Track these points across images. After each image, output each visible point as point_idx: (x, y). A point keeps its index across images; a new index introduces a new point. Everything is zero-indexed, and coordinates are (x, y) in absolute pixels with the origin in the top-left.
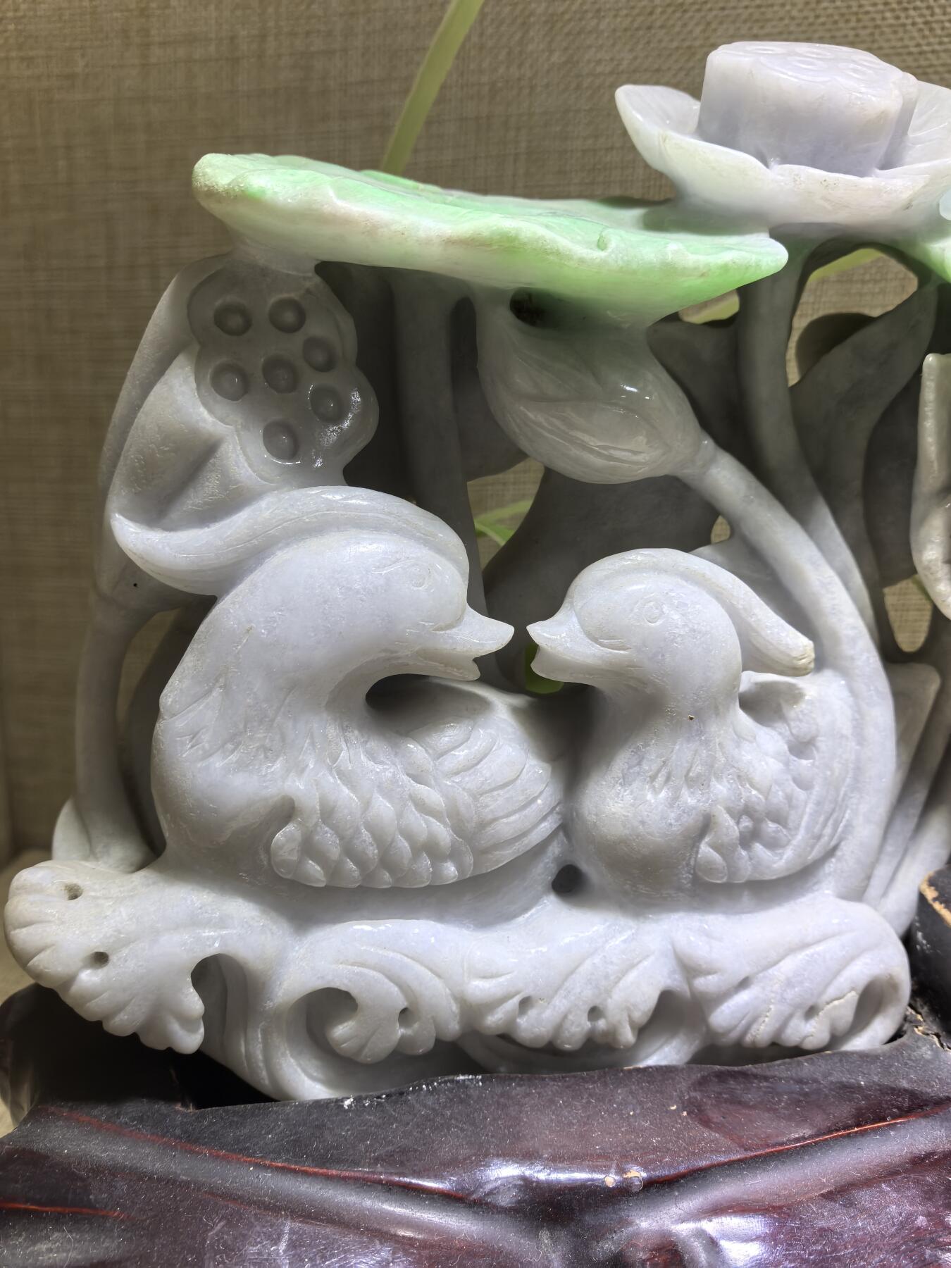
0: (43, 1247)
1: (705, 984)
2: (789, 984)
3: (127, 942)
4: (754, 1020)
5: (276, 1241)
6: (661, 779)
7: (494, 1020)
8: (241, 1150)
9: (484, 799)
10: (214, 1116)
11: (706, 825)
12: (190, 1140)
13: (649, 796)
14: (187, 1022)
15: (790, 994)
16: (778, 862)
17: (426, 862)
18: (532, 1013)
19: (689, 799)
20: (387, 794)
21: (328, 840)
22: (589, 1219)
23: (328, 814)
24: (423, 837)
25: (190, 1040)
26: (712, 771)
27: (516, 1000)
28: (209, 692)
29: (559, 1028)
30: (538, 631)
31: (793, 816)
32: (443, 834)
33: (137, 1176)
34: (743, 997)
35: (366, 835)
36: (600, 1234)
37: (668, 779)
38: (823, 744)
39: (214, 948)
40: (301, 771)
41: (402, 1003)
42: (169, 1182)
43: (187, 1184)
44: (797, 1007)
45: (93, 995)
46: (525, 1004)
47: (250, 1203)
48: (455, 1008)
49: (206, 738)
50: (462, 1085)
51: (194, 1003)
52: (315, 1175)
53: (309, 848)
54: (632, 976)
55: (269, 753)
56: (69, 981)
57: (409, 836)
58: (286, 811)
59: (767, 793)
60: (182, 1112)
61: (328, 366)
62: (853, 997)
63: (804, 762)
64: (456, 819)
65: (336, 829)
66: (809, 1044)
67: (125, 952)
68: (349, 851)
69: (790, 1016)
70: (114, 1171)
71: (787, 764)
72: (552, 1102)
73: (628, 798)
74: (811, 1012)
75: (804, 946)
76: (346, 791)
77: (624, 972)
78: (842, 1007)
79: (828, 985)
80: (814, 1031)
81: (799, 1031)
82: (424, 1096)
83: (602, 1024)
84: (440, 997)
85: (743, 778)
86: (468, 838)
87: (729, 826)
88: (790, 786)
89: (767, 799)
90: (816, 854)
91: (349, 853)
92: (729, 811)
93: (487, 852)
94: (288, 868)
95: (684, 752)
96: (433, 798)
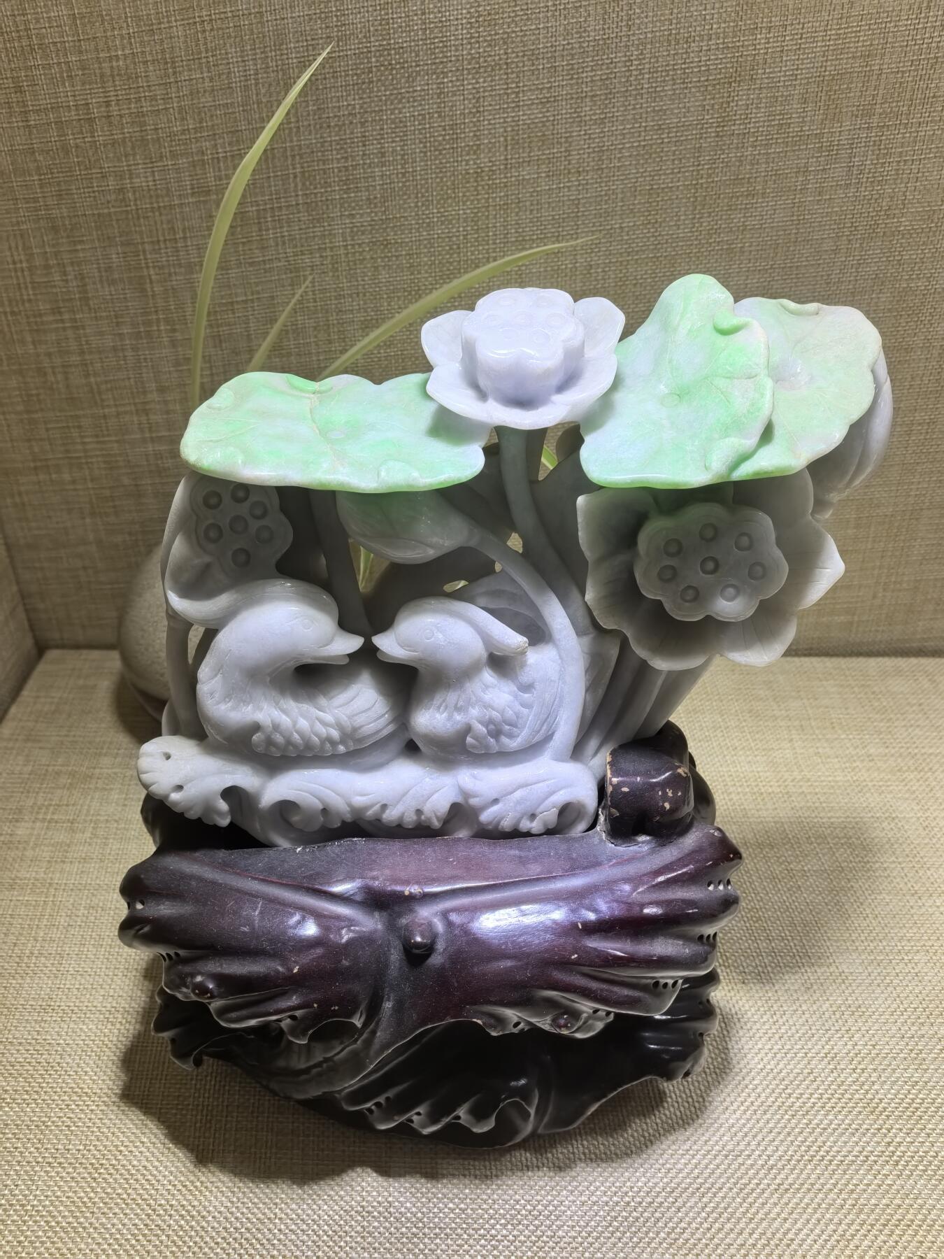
0: (162, 907)
1: (473, 801)
2: (518, 802)
3: (191, 781)
4: (502, 818)
5: (255, 910)
6: (443, 708)
7: (369, 813)
8: (244, 873)
9: (356, 718)
10: (236, 855)
11: (468, 730)
12: (224, 866)
13: (438, 716)
14: (220, 813)
15: (519, 808)
16: (513, 744)
17: (328, 745)
18: (387, 811)
19: (458, 717)
20: (305, 717)
21: (279, 739)
22: (396, 909)
23: (276, 727)
24: (325, 735)
25: (225, 822)
26: (469, 703)
27: (378, 805)
28: (216, 675)
29: (401, 818)
30: (378, 640)
31: (521, 722)
32: (335, 734)
33: (200, 879)
34: (495, 808)
35: (296, 736)
36: (400, 915)
37: (446, 708)
38: (537, 685)
39: (230, 784)
40: (261, 709)
41: (321, 807)
42: (213, 883)
43: (221, 885)
44: (525, 814)
45: (176, 803)
46: (384, 807)
47: (246, 893)
48: (348, 809)
49: (217, 696)
50: (355, 843)
51: (223, 806)
53: (269, 742)
54: (435, 796)
55: (246, 703)
56: (167, 796)
57: (317, 735)
58: (256, 727)
59: (502, 713)
60: (222, 854)
61: (264, 516)
62: (555, 811)
63: (526, 695)
64: (339, 726)
65: (281, 734)
66: (534, 831)
67: (189, 785)
69: (521, 818)
70: (192, 877)
71: (516, 697)
72: (395, 853)
73: (428, 717)
74: (533, 816)
75: (527, 785)
76: (284, 717)
77: (432, 795)
78: (549, 815)
79: (539, 805)
80: (535, 826)
81: (525, 825)
82: (334, 848)
83: (423, 817)
84: (339, 804)
85: (487, 706)
86: (348, 735)
87: (480, 729)
88: (518, 707)
89: (502, 715)
90: (537, 739)
91: (289, 742)
92: (480, 722)
93: (360, 740)
94: (260, 750)
95: (452, 697)
96: (328, 718)
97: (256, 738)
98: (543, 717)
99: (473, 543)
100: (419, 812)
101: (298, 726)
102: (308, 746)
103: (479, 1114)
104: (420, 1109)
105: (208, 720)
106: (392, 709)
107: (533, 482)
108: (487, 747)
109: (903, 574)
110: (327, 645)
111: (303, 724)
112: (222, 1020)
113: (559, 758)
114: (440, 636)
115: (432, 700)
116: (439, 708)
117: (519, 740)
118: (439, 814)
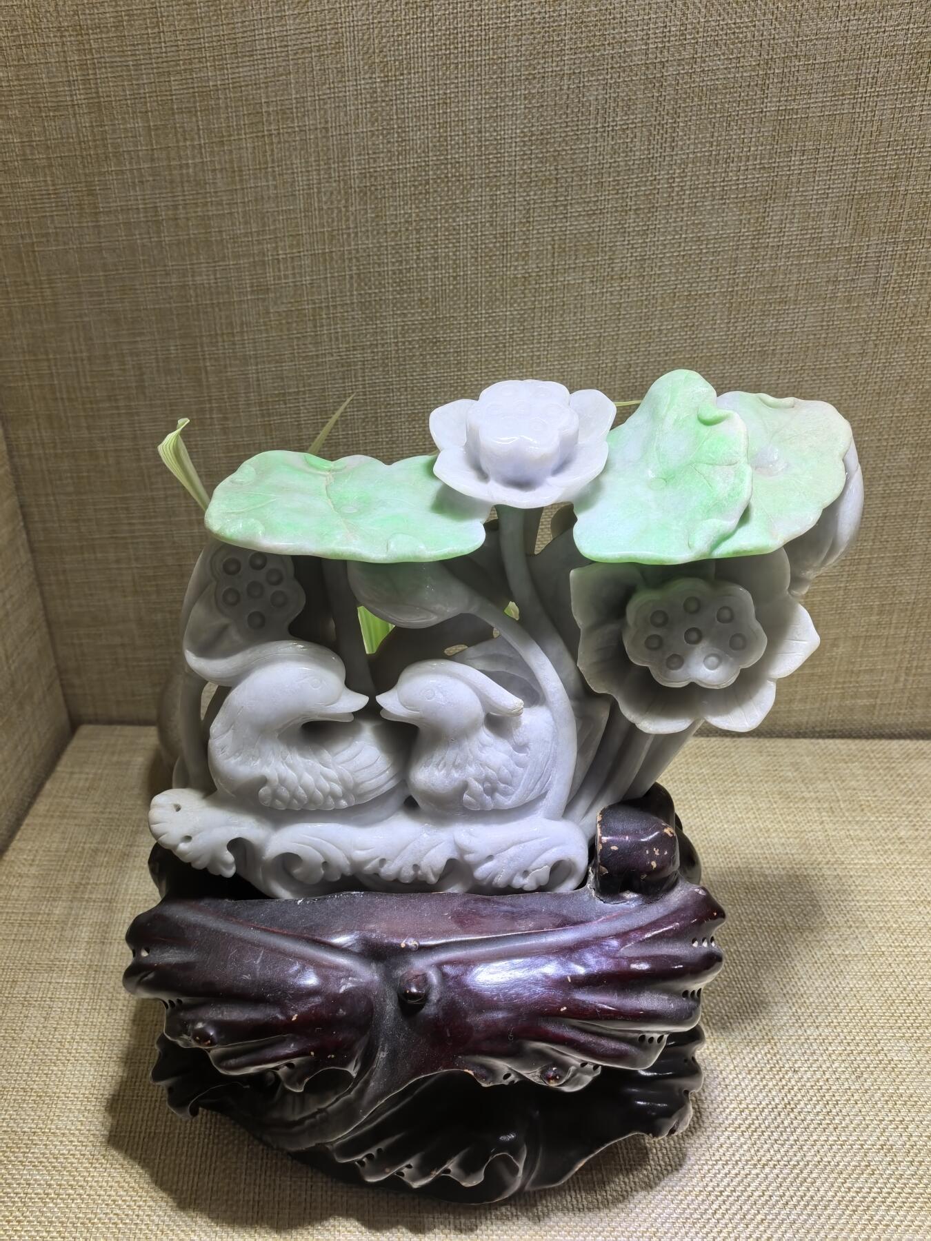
0: (166, 955)
1: (469, 858)
2: (512, 859)
3: (199, 832)
4: (497, 874)
5: (256, 960)
6: (441, 765)
7: (368, 867)
8: (248, 922)
9: (358, 774)
10: (240, 905)
11: (465, 787)
12: (229, 916)
13: (436, 773)
14: (227, 865)
15: (512, 865)
16: (507, 802)
17: (331, 800)
18: (386, 866)
19: (456, 775)
20: (310, 772)
21: (284, 792)
22: (393, 960)
23: (282, 782)
24: (328, 790)
25: (230, 873)
26: (467, 761)
27: (377, 860)
28: (227, 731)
29: (399, 873)
30: (382, 699)
31: (515, 780)
32: (338, 789)
33: (203, 928)
34: (490, 864)
35: (301, 790)
36: (396, 967)
37: (445, 766)
38: (532, 745)
39: (236, 836)
40: (269, 764)
41: (322, 860)
42: (217, 932)
43: (225, 933)
44: (518, 871)
45: (184, 854)
46: (383, 861)
47: (249, 943)
48: (348, 863)
49: (228, 750)
50: (354, 896)
51: (229, 857)
52: (277, 933)
53: (275, 795)
54: (433, 851)
55: (254, 757)
56: (176, 847)
57: (321, 790)
58: (264, 781)
59: (498, 771)
60: (226, 903)
61: (280, 582)
62: (547, 868)
63: (521, 755)
64: (342, 781)
65: (287, 788)
66: (526, 888)
67: (198, 836)
68: (294, 796)
69: (515, 875)
70: (195, 926)
71: (511, 756)
72: (391, 907)
73: (427, 774)
74: (526, 873)
75: (520, 842)
76: (290, 771)
77: (429, 850)
78: (541, 872)
79: (532, 862)
80: (527, 883)
81: (519, 882)
82: (334, 901)
83: (419, 872)
84: (340, 858)
85: (483, 764)
86: (351, 790)
87: (477, 786)
88: (513, 766)
89: (498, 774)
90: (531, 797)
91: (294, 795)
92: (476, 780)
93: (360, 796)
94: (267, 803)
95: (451, 754)
96: (332, 773)
97: (263, 791)
98: (536, 775)
99: (473, 610)
100: (416, 867)
101: (302, 781)
102: (312, 800)
103: (468, 1168)
104: (412, 1162)
105: (217, 773)
106: (393, 765)
107: (529, 555)
108: (482, 804)
110: (334, 703)
111: (308, 779)
112: (221, 1067)
113: (552, 817)
114: (441, 696)
115: (432, 757)
116: (438, 765)
117: (514, 798)
118: (435, 869)
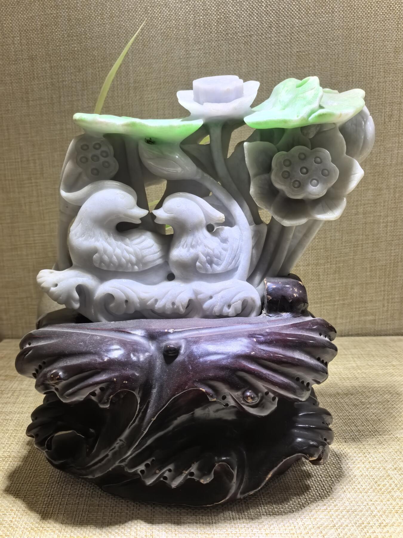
0: (39, 343)
1: (200, 296)
2: (222, 297)
3: (62, 281)
4: (214, 307)
6: (185, 246)
7: (149, 303)
9: (143, 251)
11: (197, 258)
12: (74, 327)
13: (183, 250)
14: (75, 300)
15: (222, 300)
16: (219, 269)
17: (130, 265)
18: (158, 303)
19: (192, 251)
20: (119, 248)
21: (106, 258)
22: (160, 338)
23: (105, 252)
24: (128, 259)
25: (76, 306)
26: (197, 244)
27: (153, 299)
28: (79, 224)
29: (164, 307)
31: (222, 257)
32: (134, 259)
33: (61, 331)
34: (211, 301)
35: (114, 257)
36: (163, 341)
37: (187, 246)
38: (229, 240)
39: (80, 283)
40: (98, 241)
41: (125, 298)
42: (67, 332)
43: (72, 332)
44: (225, 304)
45: (54, 292)
46: (156, 301)
47: (84, 333)
48: (138, 300)
49: (78, 234)
51: (76, 295)
54: (182, 294)
55: (91, 237)
56: (49, 289)
58: (96, 251)
59: (213, 250)
61: (107, 156)
62: (240, 303)
63: (224, 244)
64: (136, 255)
65: (107, 255)
66: (230, 314)
67: (61, 283)
69: (224, 306)
70: (56, 331)
71: (220, 245)
72: (160, 322)
73: (178, 252)
74: (229, 305)
75: (226, 289)
76: (109, 247)
77: (179, 294)
78: (238, 305)
79: (232, 298)
80: (231, 311)
81: (226, 310)
83: (175, 307)
84: (134, 297)
85: (206, 246)
86: (140, 261)
87: (203, 258)
88: (221, 250)
89: (213, 252)
90: (230, 267)
91: (111, 262)
92: (203, 254)
93: (145, 264)
94: (97, 265)
96: (131, 249)
97: (95, 257)
98: (233, 256)
100: (173, 304)
102: (120, 265)
103: (204, 471)
104: (171, 467)
106: (161, 250)
108: (206, 270)
109: (395, 294)
110: (132, 209)
111: (118, 251)
112: (63, 400)
113: (242, 279)
114: (184, 206)
115: (180, 243)
116: (183, 246)
117: (221, 267)
118: (183, 303)
